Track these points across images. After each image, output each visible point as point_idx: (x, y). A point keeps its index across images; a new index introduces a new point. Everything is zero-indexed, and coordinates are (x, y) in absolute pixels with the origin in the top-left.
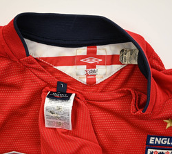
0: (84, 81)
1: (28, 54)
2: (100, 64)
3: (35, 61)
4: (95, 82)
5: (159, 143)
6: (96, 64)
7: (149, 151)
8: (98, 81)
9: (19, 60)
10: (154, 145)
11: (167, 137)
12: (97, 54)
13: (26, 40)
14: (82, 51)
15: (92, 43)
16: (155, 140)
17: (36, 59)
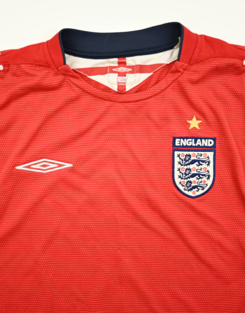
0: (115, 88)
1: (65, 63)
2: (130, 72)
3: (72, 71)
4: (125, 89)
5: (185, 145)
6: (126, 72)
7: (176, 153)
8: (128, 88)
9: (57, 68)
10: (180, 146)
11: (192, 138)
12: (127, 65)
13: (66, 55)
14: (114, 62)
15: (122, 55)
16: (180, 141)
17: (73, 70)
